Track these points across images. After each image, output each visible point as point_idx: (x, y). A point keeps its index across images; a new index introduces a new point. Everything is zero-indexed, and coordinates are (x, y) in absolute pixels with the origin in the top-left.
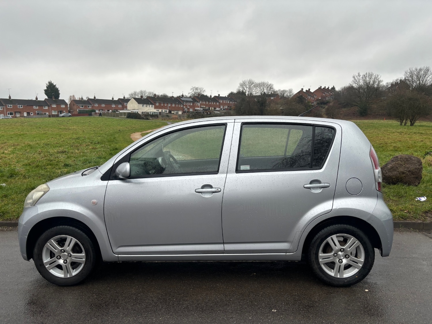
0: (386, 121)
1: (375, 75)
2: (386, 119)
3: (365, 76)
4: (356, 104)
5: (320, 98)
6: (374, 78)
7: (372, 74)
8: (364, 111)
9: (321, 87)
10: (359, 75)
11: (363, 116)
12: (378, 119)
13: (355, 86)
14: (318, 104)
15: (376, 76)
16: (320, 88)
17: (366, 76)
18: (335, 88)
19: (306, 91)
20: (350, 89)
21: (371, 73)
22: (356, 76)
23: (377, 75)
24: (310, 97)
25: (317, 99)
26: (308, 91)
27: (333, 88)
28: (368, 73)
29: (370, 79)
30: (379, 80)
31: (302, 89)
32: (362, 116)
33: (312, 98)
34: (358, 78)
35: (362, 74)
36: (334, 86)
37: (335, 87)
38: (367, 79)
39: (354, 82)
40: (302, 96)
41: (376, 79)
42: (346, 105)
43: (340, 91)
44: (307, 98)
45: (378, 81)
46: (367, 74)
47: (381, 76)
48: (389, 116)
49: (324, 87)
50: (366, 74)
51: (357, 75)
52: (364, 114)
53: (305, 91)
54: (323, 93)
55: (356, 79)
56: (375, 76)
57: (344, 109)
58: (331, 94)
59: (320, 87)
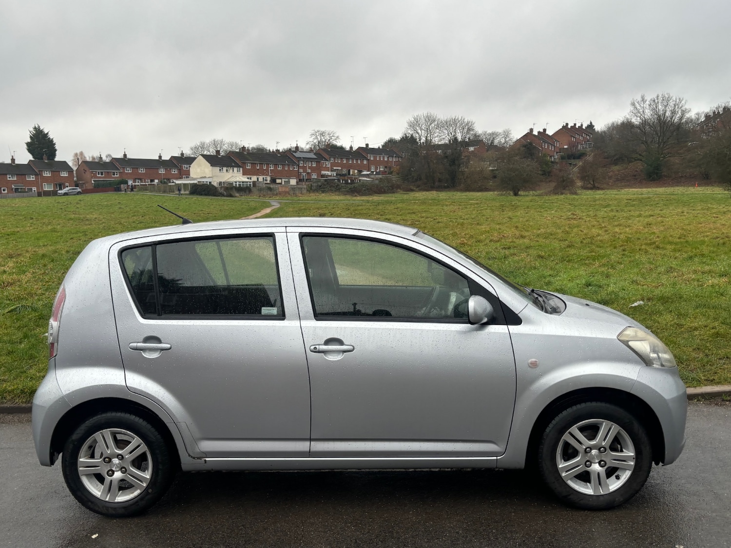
0: (699, 189)
1: (674, 99)
2: (699, 185)
3: (654, 101)
4: (639, 157)
5: (565, 147)
6: (673, 106)
7: (669, 97)
8: (656, 171)
9: (567, 124)
10: (643, 100)
11: (654, 180)
12: (684, 186)
13: (636, 121)
14: (562, 158)
15: (678, 100)
16: (565, 127)
17: (656, 101)
18: (594, 126)
19: (539, 132)
20: (626, 127)
21: (667, 96)
22: (638, 102)
23: (680, 99)
24: (546, 145)
25: (560, 149)
26: (543, 134)
27: (591, 126)
28: (660, 96)
29: (666, 106)
30: (683, 108)
31: (531, 130)
32: (651, 181)
33: (550, 147)
34: (642, 105)
35: (648, 98)
36: (591, 123)
37: (593, 124)
38: (660, 107)
39: (635, 114)
40: (531, 144)
41: (677, 107)
42: (619, 159)
43: (604, 132)
44: (542, 148)
45: (682, 110)
46: (659, 98)
47: (686, 101)
48: (706, 179)
49: (573, 125)
50: (658, 97)
51: (640, 99)
52: (655, 176)
53: (536, 134)
54: (572, 136)
55: (637, 109)
56: (676, 101)
57: (615, 168)
58: (588, 137)
59: (565, 125)
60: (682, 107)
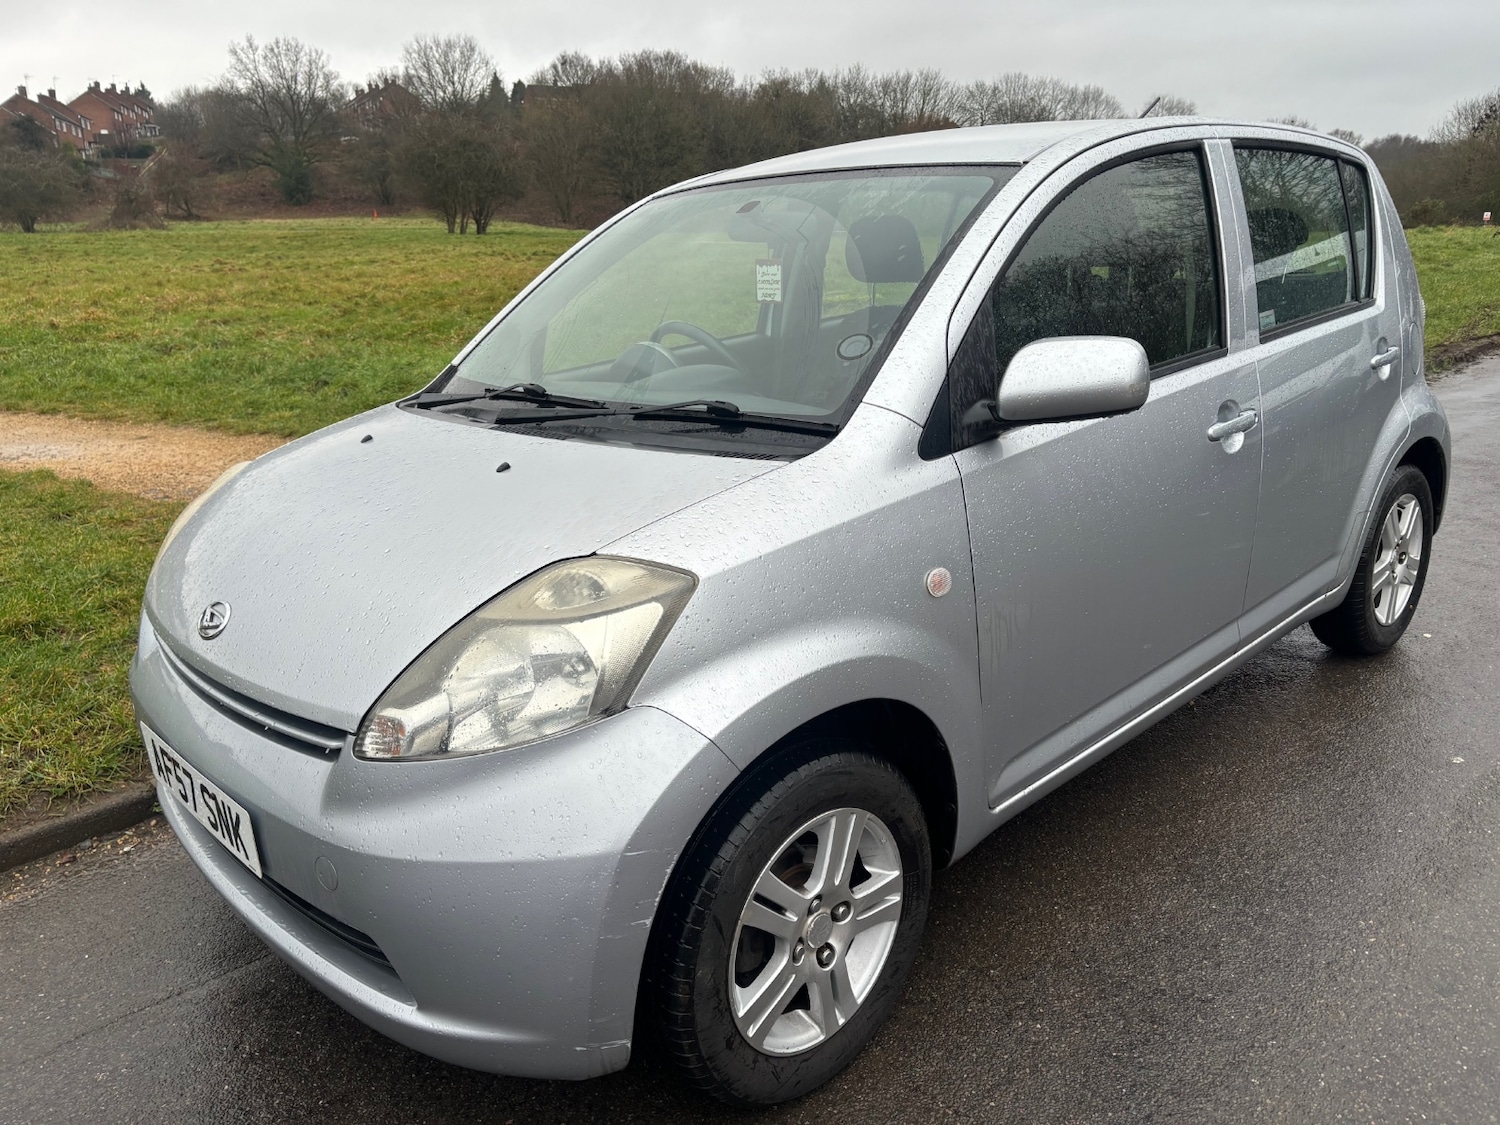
0: (380, 220)
1: (308, 51)
2: (380, 215)
3: (272, 50)
4: (264, 158)
5: (104, 132)
6: (308, 63)
7: (297, 46)
8: (300, 187)
9: (97, 84)
10: (251, 47)
11: (299, 203)
12: (355, 215)
13: (243, 85)
14: (104, 154)
15: (314, 54)
16: (94, 89)
17: (276, 50)
18: (149, 94)
19: (41, 97)
20: (221, 101)
21: (294, 44)
22: (242, 50)
23: (317, 52)
24: (64, 125)
25: (94, 136)
26: (49, 99)
27: (143, 93)
28: (282, 42)
29: (294, 63)
30: (326, 70)
31: (23, 90)
32: (296, 205)
33: (73, 129)
34: (251, 57)
35: (261, 43)
36: (143, 86)
37: (148, 88)
38: (285, 64)
39: (240, 71)
40: (30, 120)
41: (314, 66)
42: (228, 161)
43: (173, 106)
44: (56, 131)
45: (324, 73)
46: (280, 45)
47: (328, 56)
48: (387, 203)
49: (109, 87)
50: (277, 43)
51: (245, 44)
52: (300, 195)
53: (36, 100)
54: (115, 110)
55: (242, 62)
56: (310, 56)
57: (224, 179)
58: (145, 115)
59: (93, 85)
60: (323, 67)
